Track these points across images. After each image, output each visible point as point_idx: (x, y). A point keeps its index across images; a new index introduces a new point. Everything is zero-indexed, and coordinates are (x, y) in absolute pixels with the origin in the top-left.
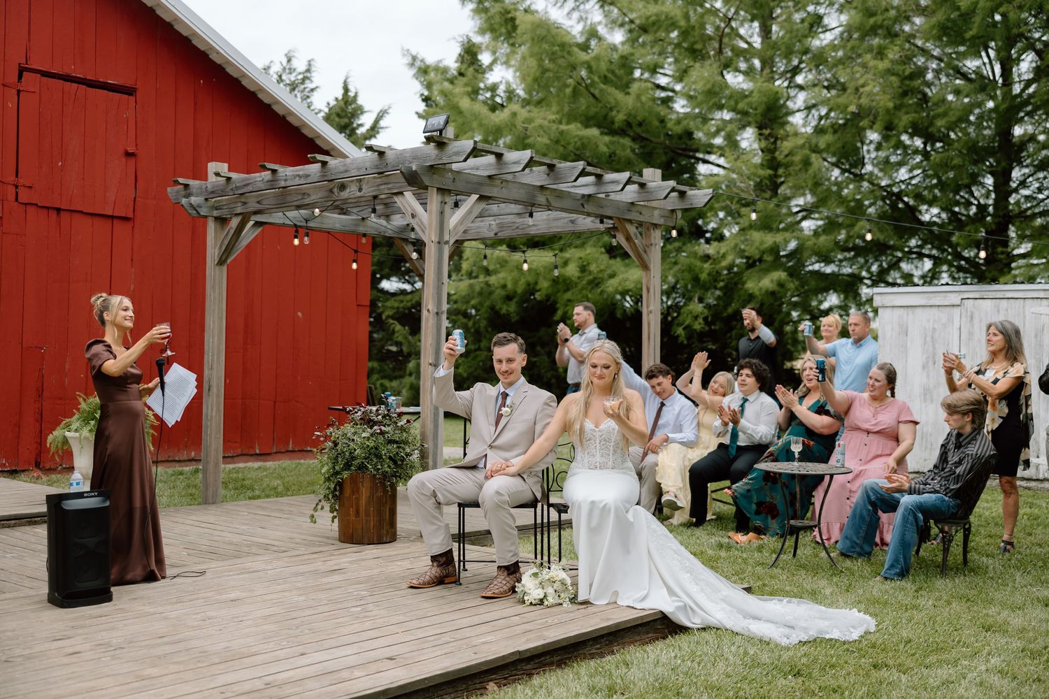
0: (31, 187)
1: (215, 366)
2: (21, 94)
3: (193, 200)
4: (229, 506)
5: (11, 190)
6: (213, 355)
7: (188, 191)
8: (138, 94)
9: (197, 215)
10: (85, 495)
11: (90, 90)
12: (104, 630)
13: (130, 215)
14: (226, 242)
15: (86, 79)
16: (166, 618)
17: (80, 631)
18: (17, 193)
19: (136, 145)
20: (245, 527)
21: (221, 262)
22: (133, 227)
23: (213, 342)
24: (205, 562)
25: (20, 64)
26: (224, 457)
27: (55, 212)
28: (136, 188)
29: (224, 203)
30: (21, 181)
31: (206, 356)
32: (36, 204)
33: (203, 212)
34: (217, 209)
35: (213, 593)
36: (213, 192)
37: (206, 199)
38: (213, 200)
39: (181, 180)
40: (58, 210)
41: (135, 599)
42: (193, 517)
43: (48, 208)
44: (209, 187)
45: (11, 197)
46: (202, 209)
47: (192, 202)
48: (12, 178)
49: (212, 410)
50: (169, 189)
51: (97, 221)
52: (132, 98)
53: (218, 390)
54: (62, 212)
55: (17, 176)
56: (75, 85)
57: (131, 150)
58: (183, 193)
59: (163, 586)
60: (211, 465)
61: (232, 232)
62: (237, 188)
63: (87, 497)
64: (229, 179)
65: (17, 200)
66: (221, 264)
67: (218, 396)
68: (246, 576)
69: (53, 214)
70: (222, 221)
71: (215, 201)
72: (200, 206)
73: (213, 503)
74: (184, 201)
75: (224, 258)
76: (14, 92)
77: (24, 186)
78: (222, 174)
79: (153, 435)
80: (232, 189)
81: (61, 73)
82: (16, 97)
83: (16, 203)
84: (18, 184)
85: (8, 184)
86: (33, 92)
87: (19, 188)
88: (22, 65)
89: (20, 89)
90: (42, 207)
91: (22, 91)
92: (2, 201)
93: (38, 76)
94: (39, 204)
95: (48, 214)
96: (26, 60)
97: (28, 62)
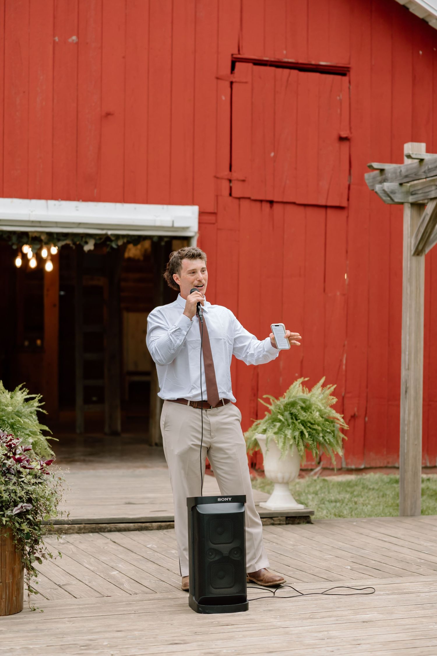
0: (244, 181)
1: (412, 366)
2: (234, 85)
3: (387, 186)
4: (426, 520)
5: (225, 185)
6: (410, 354)
7: (384, 176)
8: (352, 73)
9: (391, 202)
10: (219, 500)
11: (302, 74)
12: (222, 639)
13: (344, 204)
14: (422, 230)
15: (297, 63)
16: (287, 633)
17: (199, 637)
18: (231, 188)
19: (350, 128)
20: (429, 544)
21: (418, 253)
22: (348, 217)
23: (410, 340)
24: (362, 578)
25: (232, 55)
26: (423, 468)
27: (268, 205)
28: (350, 174)
29: (419, 187)
30: (235, 175)
31: (403, 355)
32: (249, 198)
33: (398, 198)
34: (412, 194)
35: (350, 612)
36: (406, 176)
37: (401, 184)
38: (409, 185)
39: (376, 165)
40: (271, 202)
41: (270, 610)
42: (382, 530)
43: (261, 201)
44: (403, 170)
45: (225, 191)
46: (397, 195)
47: (386, 189)
48: (226, 173)
49: (409, 414)
50: (366, 176)
51: (310, 211)
52: (345, 79)
53: (416, 393)
54: (275, 206)
55: (230, 170)
56: (286, 71)
57: (344, 135)
58: (379, 178)
59: (305, 600)
60: (409, 475)
61: (427, 219)
62: (430, 170)
63: (221, 502)
64: (421, 160)
65: (230, 195)
66: (418, 255)
67: (416, 399)
68: (395, 596)
69: (266, 206)
70: (419, 206)
71: (411, 186)
72: (393, 192)
73: (412, 515)
74: (378, 188)
75: (420, 247)
76: (228, 84)
77: (238, 180)
78: (413, 156)
79: (343, 440)
80: (425, 172)
81: (273, 59)
82: (229, 89)
83: (230, 198)
84: (232, 179)
85: (222, 179)
86: (246, 83)
87: (233, 182)
88: (235, 56)
89: (234, 80)
90: (256, 200)
91: (236, 82)
92: (217, 196)
93: (250, 65)
94: (252, 198)
95: (261, 206)
96: (239, 50)
97: (241, 52)
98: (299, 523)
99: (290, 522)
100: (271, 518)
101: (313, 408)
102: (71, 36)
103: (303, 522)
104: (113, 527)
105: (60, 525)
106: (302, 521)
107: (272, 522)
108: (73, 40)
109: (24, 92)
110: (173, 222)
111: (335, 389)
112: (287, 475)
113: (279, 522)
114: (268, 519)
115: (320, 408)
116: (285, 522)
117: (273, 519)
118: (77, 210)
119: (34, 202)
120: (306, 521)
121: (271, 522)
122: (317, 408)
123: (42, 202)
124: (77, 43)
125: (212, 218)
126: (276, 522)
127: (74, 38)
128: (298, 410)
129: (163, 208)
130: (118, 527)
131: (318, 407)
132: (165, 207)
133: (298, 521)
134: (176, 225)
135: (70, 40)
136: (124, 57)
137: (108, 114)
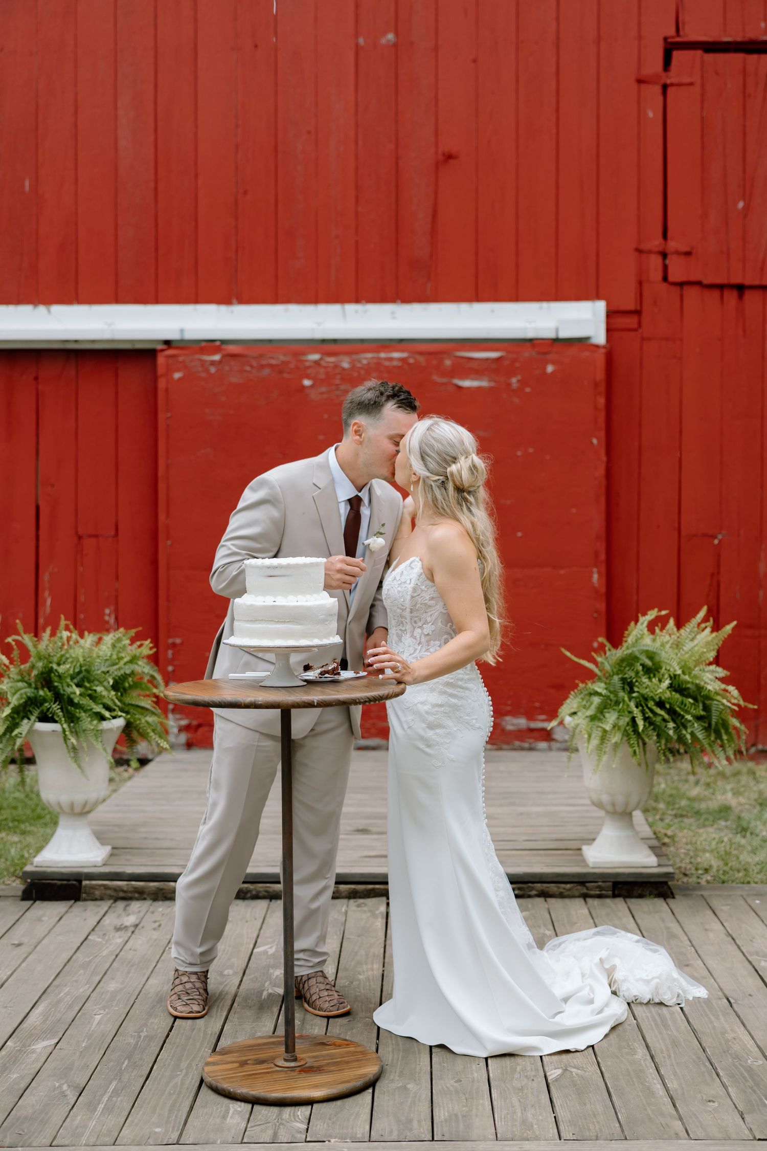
0: (688, 254)
2: (671, 92)
5: (655, 262)
18: (665, 268)
25: (665, 39)
27: (735, 293)
30: (672, 245)
32: (699, 283)
40: (741, 289)
43: (721, 287)
45: (656, 274)
48: (656, 242)
54: (748, 295)
55: (665, 237)
65: (665, 279)
69: (731, 298)
76: (657, 89)
77: (678, 253)
81: (739, 39)
82: (661, 98)
83: (665, 284)
84: (667, 251)
85: (650, 252)
86: (691, 84)
87: (669, 257)
88: (670, 40)
89: (669, 81)
90: (711, 287)
91: (672, 85)
92: (640, 283)
93: (699, 53)
94: (705, 282)
95: (722, 297)
96: (678, 30)
97: (681, 33)
98: (641, 896)
99: (624, 893)
100: (582, 883)
101: (663, 671)
102: (384, 33)
103: (650, 895)
104: (261, 889)
105: (162, 883)
106: (648, 893)
107: (585, 891)
108: (388, 41)
109: (309, 133)
110: (557, 330)
111: (734, 629)
112: (620, 799)
113: (598, 892)
114: (575, 885)
115: (675, 671)
116: (610, 893)
117: (585, 886)
118: (394, 318)
119: (323, 308)
120: (656, 892)
121: (582, 892)
122: (669, 670)
123: (335, 308)
124: (395, 45)
125: (632, 321)
126: (592, 893)
127: (391, 37)
128: (637, 673)
129: (541, 308)
130: (271, 890)
131: (672, 670)
132: (544, 305)
133: (639, 892)
134: (563, 334)
135: (383, 41)
136: (475, 61)
137: (449, 157)
